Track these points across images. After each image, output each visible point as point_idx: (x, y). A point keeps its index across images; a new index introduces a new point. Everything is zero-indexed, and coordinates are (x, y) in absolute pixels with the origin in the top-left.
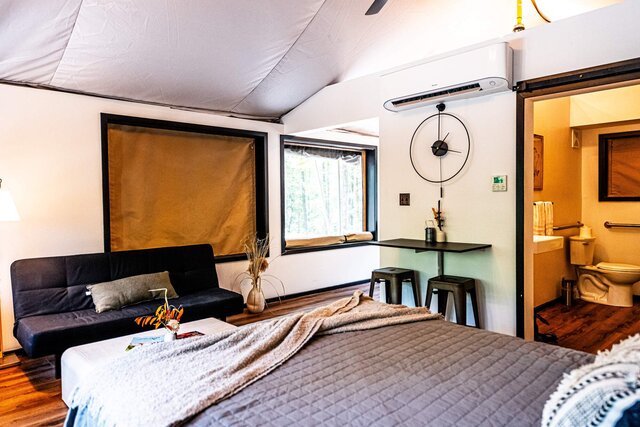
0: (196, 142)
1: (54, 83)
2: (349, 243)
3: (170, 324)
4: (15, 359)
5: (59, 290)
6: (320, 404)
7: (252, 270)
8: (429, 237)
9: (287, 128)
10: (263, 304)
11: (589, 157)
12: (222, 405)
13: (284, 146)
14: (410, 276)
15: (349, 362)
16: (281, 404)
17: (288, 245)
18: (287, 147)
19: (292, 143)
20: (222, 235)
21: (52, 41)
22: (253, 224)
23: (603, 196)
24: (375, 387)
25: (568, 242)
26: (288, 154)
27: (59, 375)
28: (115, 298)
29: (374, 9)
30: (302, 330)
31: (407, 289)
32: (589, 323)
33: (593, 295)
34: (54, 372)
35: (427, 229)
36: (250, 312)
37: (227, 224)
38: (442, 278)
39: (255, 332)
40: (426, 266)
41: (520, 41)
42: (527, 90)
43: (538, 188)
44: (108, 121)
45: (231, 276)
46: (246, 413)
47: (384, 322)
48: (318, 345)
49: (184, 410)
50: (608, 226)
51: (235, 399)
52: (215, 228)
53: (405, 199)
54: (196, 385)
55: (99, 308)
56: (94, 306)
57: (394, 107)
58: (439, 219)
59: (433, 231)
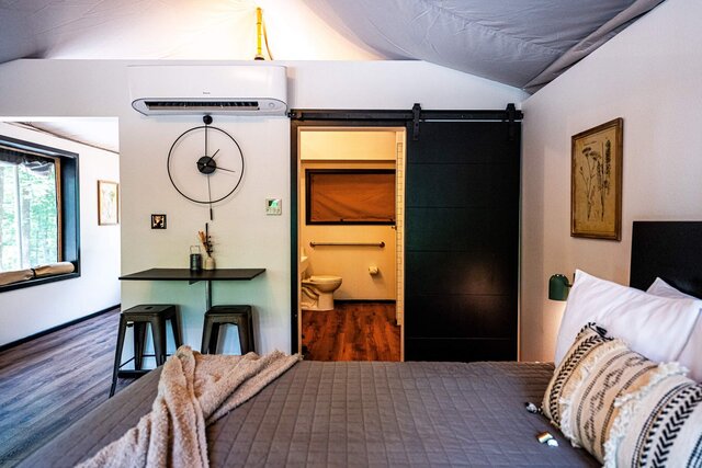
2: (38, 278)
8: (194, 264)
23: (308, 221)
35: (192, 256)
38: (212, 310)
42: (302, 119)
57: (146, 109)
58: (208, 244)
59: (199, 258)
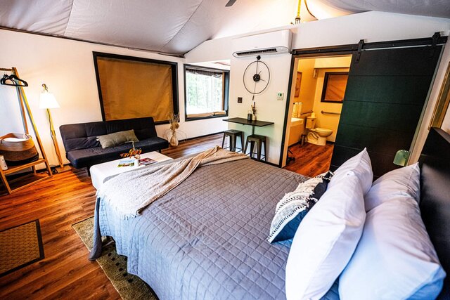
0: (143, 66)
1: (66, 35)
2: (216, 116)
3: (136, 156)
4: (69, 168)
5: (83, 139)
6: (197, 199)
7: (172, 128)
8: (249, 118)
9: (187, 60)
10: (177, 143)
11: (320, 82)
12: (159, 200)
13: (185, 70)
14: (240, 134)
15: (210, 180)
16: (182, 199)
17: (188, 117)
18: (187, 69)
19: (190, 68)
20: (157, 112)
21: (62, 12)
22: (172, 106)
23: (323, 100)
24: (219, 191)
25: (306, 119)
26: (188, 74)
27: (90, 175)
28: (111, 142)
29: (229, 4)
30: (192, 165)
31: (238, 139)
32: (308, 153)
33: (312, 141)
34: (87, 173)
35: (248, 114)
36: (171, 146)
37: (159, 107)
38: (253, 136)
39: (172, 167)
40: (248, 130)
41: (296, 29)
42: (297, 54)
43: (297, 96)
44: (97, 55)
45: (162, 131)
46: (168, 203)
47: (226, 160)
48: (198, 171)
49: (143, 203)
50: (322, 112)
51: (164, 197)
52: (154, 109)
53: (240, 100)
54: (148, 192)
55: (104, 147)
56: (101, 146)
57: (237, 56)
58: (254, 110)
59: (251, 115)
